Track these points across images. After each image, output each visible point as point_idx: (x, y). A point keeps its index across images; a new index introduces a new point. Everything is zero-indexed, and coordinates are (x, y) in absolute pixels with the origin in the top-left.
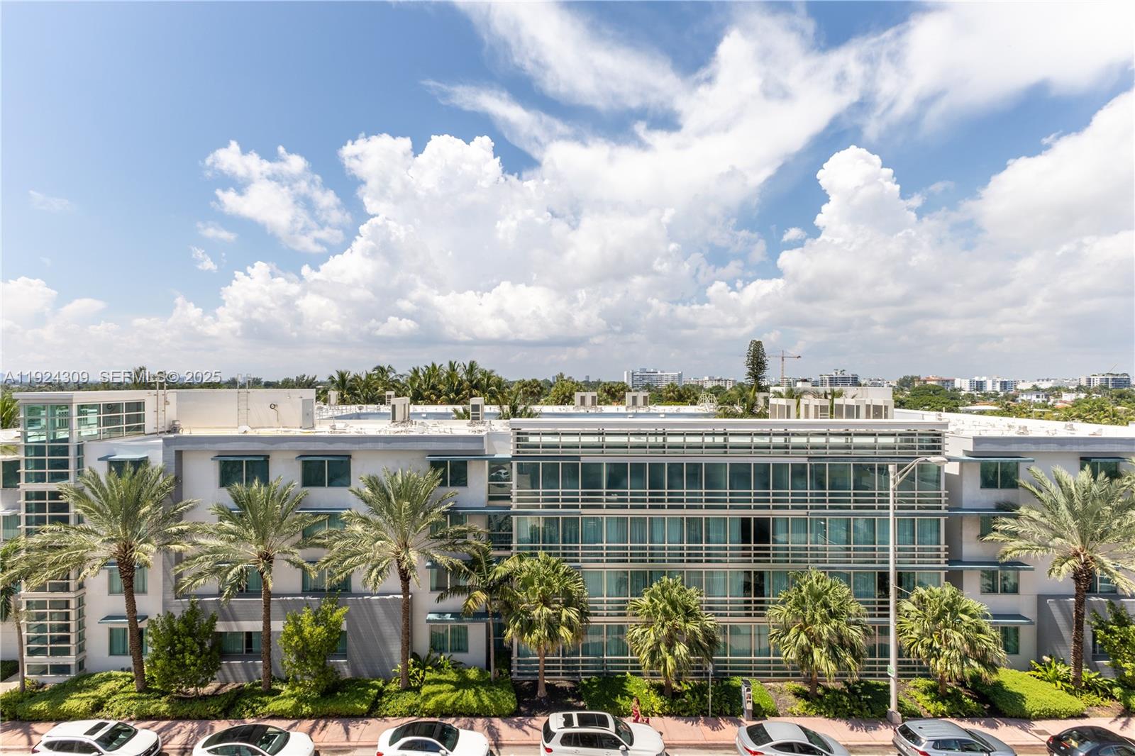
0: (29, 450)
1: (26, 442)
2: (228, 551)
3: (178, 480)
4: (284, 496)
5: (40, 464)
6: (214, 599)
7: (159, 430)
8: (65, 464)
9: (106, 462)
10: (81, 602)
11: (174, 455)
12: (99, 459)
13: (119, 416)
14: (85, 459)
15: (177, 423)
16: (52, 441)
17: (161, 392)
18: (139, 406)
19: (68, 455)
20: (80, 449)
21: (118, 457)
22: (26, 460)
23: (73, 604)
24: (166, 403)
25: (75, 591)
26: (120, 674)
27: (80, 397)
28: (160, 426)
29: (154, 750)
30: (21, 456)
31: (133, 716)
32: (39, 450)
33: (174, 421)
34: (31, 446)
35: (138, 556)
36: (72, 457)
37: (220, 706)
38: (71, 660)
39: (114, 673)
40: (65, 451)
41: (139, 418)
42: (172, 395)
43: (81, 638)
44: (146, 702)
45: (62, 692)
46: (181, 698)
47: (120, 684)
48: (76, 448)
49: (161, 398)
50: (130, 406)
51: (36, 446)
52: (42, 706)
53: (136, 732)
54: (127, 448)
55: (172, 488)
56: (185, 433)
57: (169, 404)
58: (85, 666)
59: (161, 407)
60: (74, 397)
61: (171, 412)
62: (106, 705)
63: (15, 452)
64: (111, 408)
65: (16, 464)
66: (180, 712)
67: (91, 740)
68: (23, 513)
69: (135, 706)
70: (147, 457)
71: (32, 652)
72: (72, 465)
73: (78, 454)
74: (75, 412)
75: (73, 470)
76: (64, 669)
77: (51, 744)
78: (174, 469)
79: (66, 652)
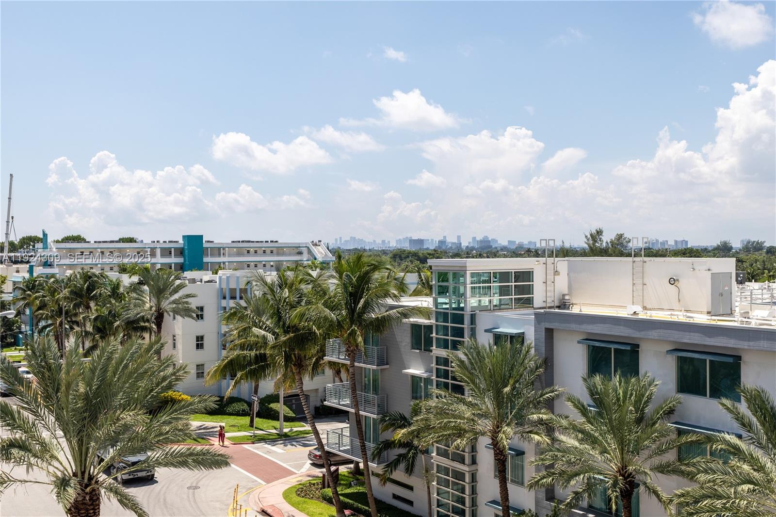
0: (439, 316)
1: (437, 308)
2: (581, 453)
3: (548, 361)
4: (645, 399)
5: (445, 330)
7: (548, 305)
8: (460, 333)
9: (492, 335)
10: (473, 478)
11: (544, 334)
12: (486, 331)
13: (508, 286)
14: (477, 329)
15: (567, 297)
16: (454, 309)
17: (550, 260)
18: (527, 275)
19: (463, 324)
20: (473, 317)
21: (504, 330)
22: (437, 326)
23: (468, 478)
24: (556, 273)
25: (469, 465)
27: (474, 265)
28: (549, 300)
30: (433, 322)
32: (445, 315)
33: (564, 295)
34: (440, 313)
35: (502, 439)
36: (466, 325)
40: (459, 319)
41: (529, 290)
42: (562, 264)
48: (469, 317)
49: (550, 267)
50: (518, 276)
54: (511, 322)
55: (542, 370)
56: (575, 310)
57: (559, 274)
59: (550, 277)
60: (467, 264)
61: (561, 284)
63: (430, 317)
64: (504, 276)
65: (429, 328)
68: (434, 377)
70: (523, 333)
72: (467, 333)
73: (472, 324)
74: (469, 279)
75: (466, 339)
78: (543, 349)
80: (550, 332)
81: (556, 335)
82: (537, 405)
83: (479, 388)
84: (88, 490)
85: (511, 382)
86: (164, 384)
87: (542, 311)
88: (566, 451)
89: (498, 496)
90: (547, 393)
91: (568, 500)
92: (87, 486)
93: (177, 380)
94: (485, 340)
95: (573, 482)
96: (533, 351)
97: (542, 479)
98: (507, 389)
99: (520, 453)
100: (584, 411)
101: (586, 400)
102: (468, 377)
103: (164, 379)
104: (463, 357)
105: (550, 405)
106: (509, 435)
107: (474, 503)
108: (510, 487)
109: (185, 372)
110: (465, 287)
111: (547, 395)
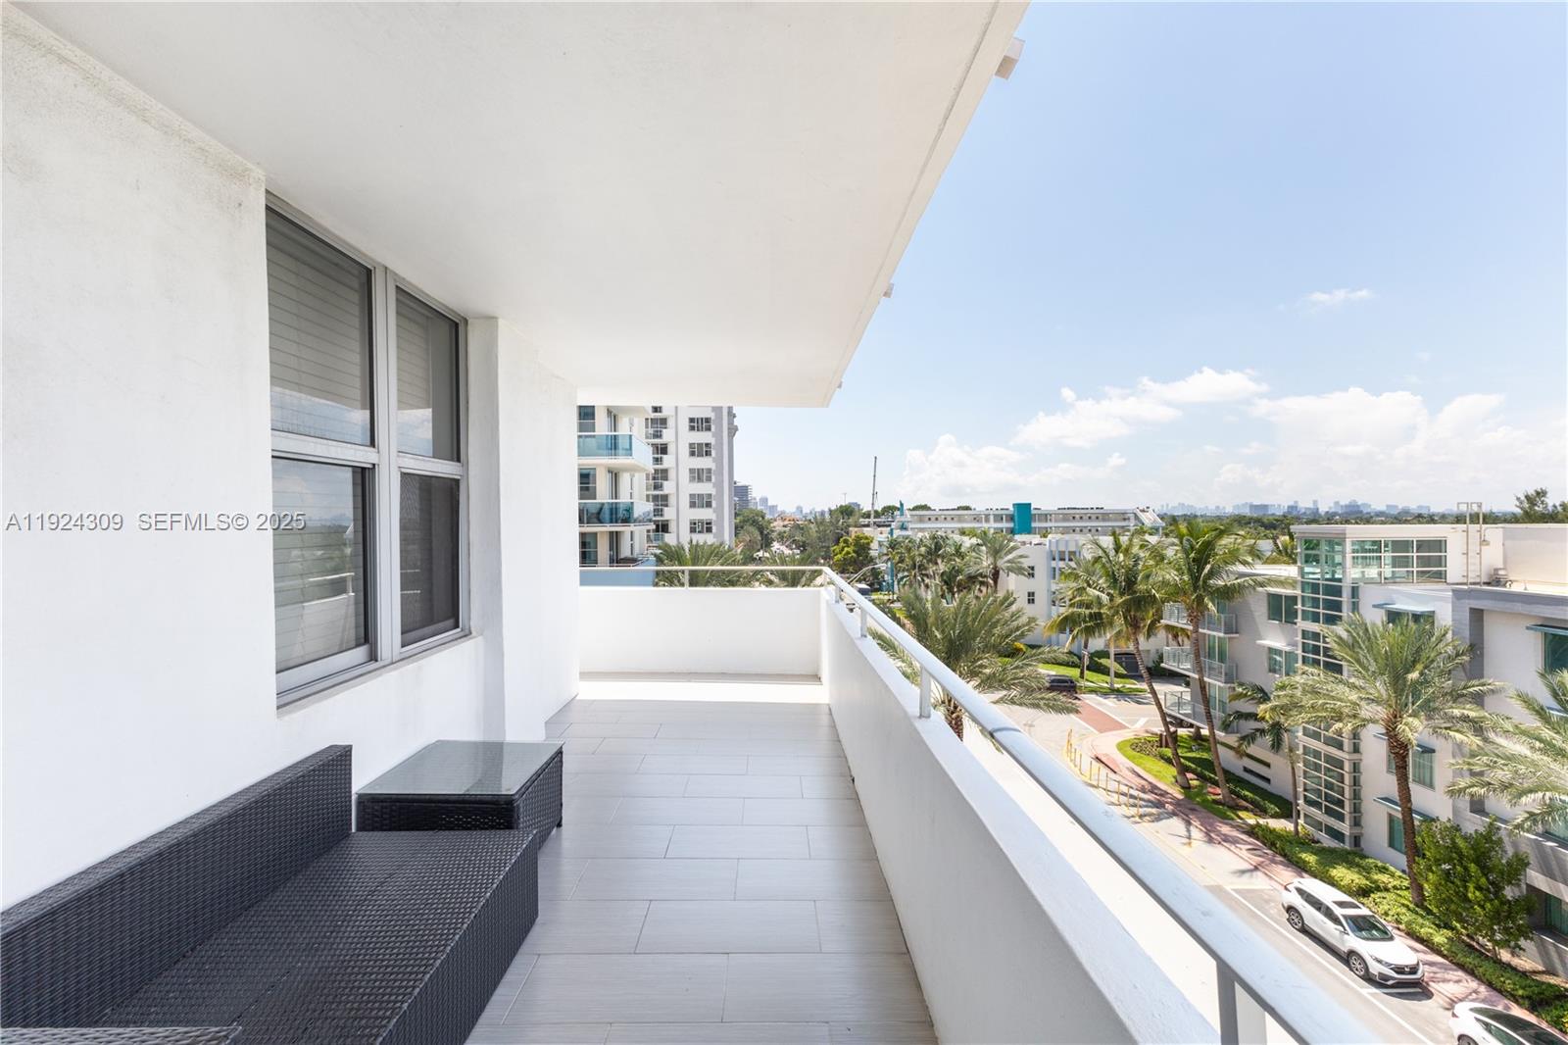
0: (1306, 587)
1: (1303, 577)
2: (1533, 763)
3: (1476, 648)
5: (1315, 602)
7: (1471, 580)
8: (1338, 606)
9: (1383, 611)
10: (1356, 768)
11: (1468, 614)
12: (1374, 606)
13: (1407, 557)
14: (1361, 603)
15: (1501, 572)
16: (1327, 580)
17: (1474, 527)
18: (1439, 545)
19: (1341, 597)
20: (1355, 591)
21: (1399, 606)
22: (1303, 597)
23: (1347, 766)
24: (1484, 542)
25: (1349, 753)
26: (1399, 873)
27: (1355, 532)
28: (1471, 575)
29: (1410, 973)
30: (1298, 592)
31: (1402, 927)
32: (1315, 588)
33: (1496, 570)
34: (1308, 583)
35: (1404, 731)
36: (1345, 598)
37: (1523, 988)
38: (1345, 828)
39: (1392, 869)
40: (1338, 591)
41: (1440, 561)
42: (1494, 532)
43: (1356, 809)
44: (1420, 920)
45: (1330, 857)
46: (1471, 946)
47: (1397, 883)
48: (1350, 590)
49: (1474, 535)
50: (1422, 545)
51: (1313, 583)
52: (1311, 859)
53: (1391, 938)
54: (1412, 598)
55: (1466, 658)
56: (1516, 588)
57: (1488, 544)
58: (1363, 845)
59: (1474, 547)
60: (1347, 532)
61: (1492, 556)
62: (1372, 895)
63: (1294, 588)
64: (1401, 545)
65: (1293, 599)
66: (1460, 958)
67: (1338, 911)
68: (1299, 652)
69: (1407, 917)
70: (1434, 612)
71: (1309, 802)
72: (1345, 607)
73: (1353, 597)
74: (1349, 547)
75: (1346, 613)
76: (1337, 835)
77: (1300, 891)
78: (1467, 633)
79: (1340, 817)
80: (1477, 615)
81: (1487, 619)
82: (1456, 697)
83: (1367, 670)
84: (954, 716)
85: (1420, 667)
86: (1018, 633)
87: (1466, 587)
88: (1511, 758)
89: (1395, 794)
90: (1473, 686)
91: (1519, 821)
92: (953, 713)
93: (1029, 630)
94: (1374, 618)
95: (1524, 799)
96: (1449, 636)
97: (1470, 787)
98: (1414, 675)
99: (1429, 751)
100: (1541, 713)
101: (1545, 698)
102: (1351, 657)
103: (1018, 629)
104: (1345, 635)
105: (1478, 699)
106: (1415, 729)
107: (1356, 795)
108: (1413, 787)
109: (1037, 625)
110: (1344, 557)
111: (1476, 689)
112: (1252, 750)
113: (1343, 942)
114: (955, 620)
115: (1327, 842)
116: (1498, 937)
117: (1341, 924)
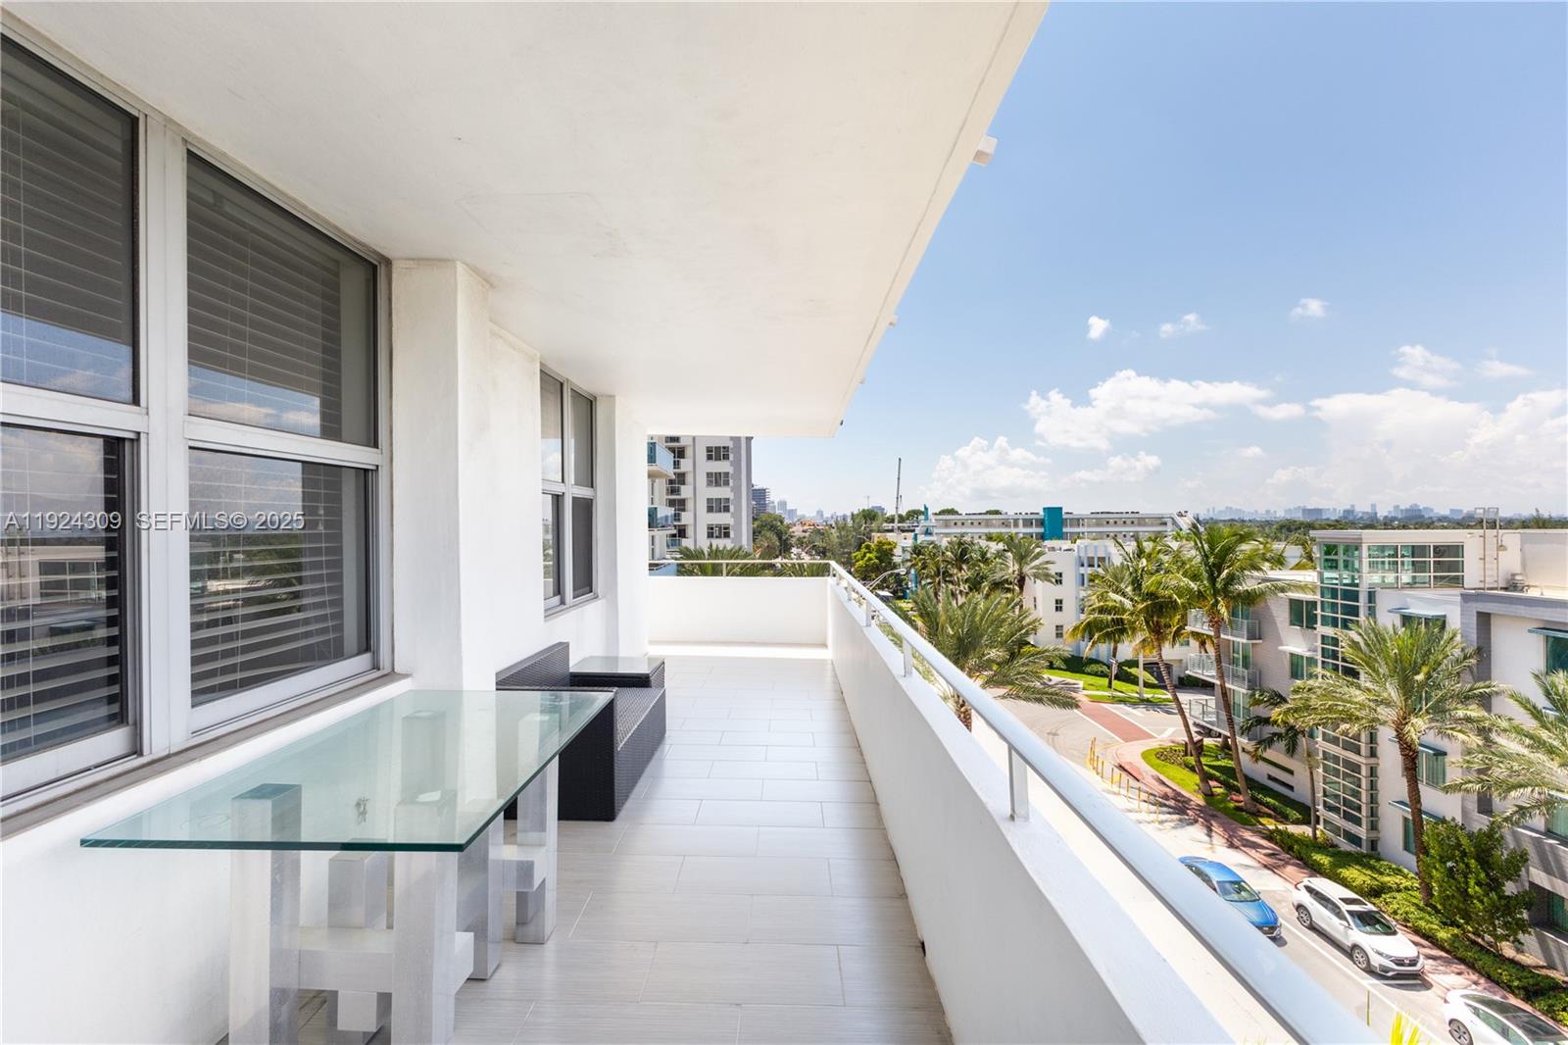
0: (1326, 592)
1: (1322, 582)
2: (1530, 761)
3: (1483, 652)
5: (1334, 606)
6: (1538, 836)
7: (1487, 586)
8: (1355, 611)
9: (1398, 616)
10: (1373, 772)
11: (1475, 618)
12: (1390, 611)
13: (1425, 562)
14: (1377, 608)
15: (1518, 578)
16: (1346, 585)
17: (1491, 533)
18: (1456, 550)
19: (1358, 601)
20: (1371, 596)
21: (1413, 611)
22: (1322, 602)
23: (1364, 771)
24: (1501, 547)
25: (1366, 757)
26: (1412, 875)
27: (1371, 537)
28: (1487, 580)
29: (1410, 965)
30: (1317, 597)
31: (1409, 924)
32: (1334, 593)
33: (1513, 575)
34: (1328, 588)
35: (1409, 731)
36: (1362, 603)
37: (1519, 979)
38: (1362, 832)
39: (1406, 871)
40: (1355, 596)
41: (1457, 567)
42: (1511, 538)
43: (1373, 813)
44: (1428, 918)
45: (1344, 859)
46: (1474, 942)
47: (1409, 884)
48: (1366, 594)
49: (1491, 540)
50: (1440, 550)
51: (1332, 589)
52: (1324, 860)
53: (1395, 933)
54: (1429, 602)
55: (1473, 661)
56: (1533, 593)
57: (1505, 549)
58: (1379, 849)
59: (1491, 553)
60: (1363, 536)
61: (1510, 561)
62: (1383, 896)
63: (1314, 593)
64: (1417, 550)
65: (1314, 604)
66: (1461, 953)
67: (1344, 907)
68: (1319, 658)
69: (1415, 914)
70: (1445, 616)
71: (1328, 807)
72: (1362, 612)
73: (1370, 602)
74: (1365, 552)
75: (1362, 618)
76: (1354, 839)
77: (1309, 890)
78: (1474, 636)
79: (1358, 822)
80: (1484, 619)
81: (1493, 621)
82: (1465, 698)
83: (1378, 674)
84: (963, 709)
85: (1425, 669)
86: (1022, 632)
87: (1473, 591)
88: (1505, 756)
89: (1405, 796)
90: (1479, 688)
91: (1508, 814)
92: (961, 707)
94: (1387, 621)
95: (1513, 794)
96: (1458, 638)
97: (1466, 783)
98: (1420, 677)
99: (1440, 754)
100: (1536, 713)
101: (1541, 702)
102: (1361, 659)
104: (1357, 638)
105: (1485, 701)
106: (1420, 727)
107: (1373, 799)
108: (1422, 787)
110: (1360, 562)
111: (1481, 690)
112: (1270, 754)
113: (1346, 936)
114: (964, 619)
115: (1345, 846)
116: (1500, 931)
117: (1345, 919)
